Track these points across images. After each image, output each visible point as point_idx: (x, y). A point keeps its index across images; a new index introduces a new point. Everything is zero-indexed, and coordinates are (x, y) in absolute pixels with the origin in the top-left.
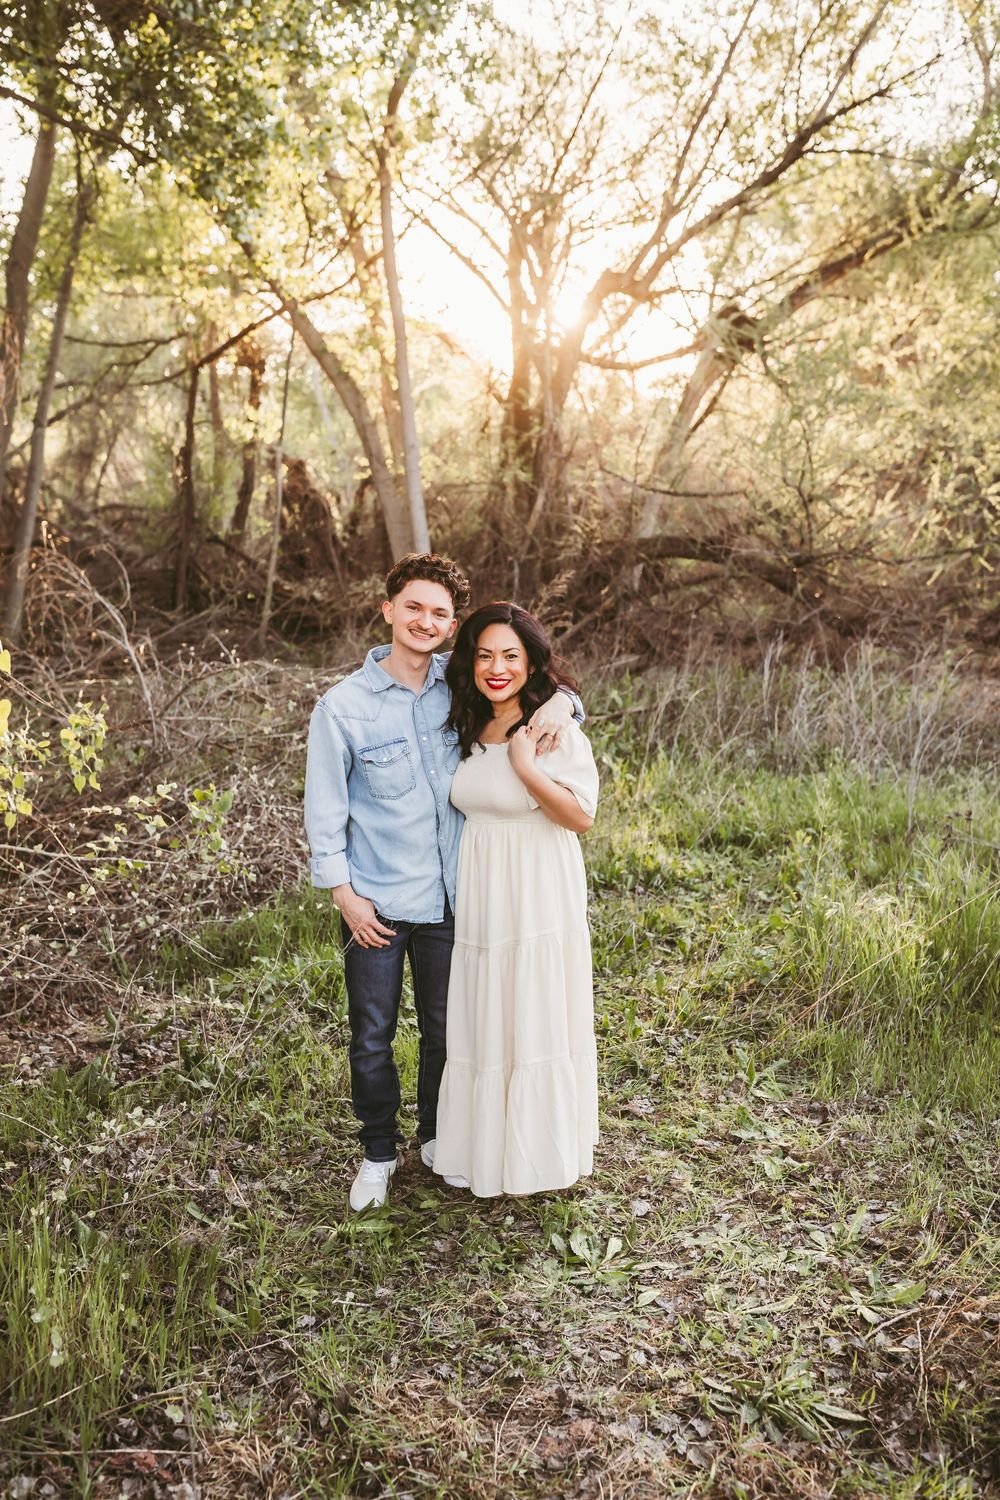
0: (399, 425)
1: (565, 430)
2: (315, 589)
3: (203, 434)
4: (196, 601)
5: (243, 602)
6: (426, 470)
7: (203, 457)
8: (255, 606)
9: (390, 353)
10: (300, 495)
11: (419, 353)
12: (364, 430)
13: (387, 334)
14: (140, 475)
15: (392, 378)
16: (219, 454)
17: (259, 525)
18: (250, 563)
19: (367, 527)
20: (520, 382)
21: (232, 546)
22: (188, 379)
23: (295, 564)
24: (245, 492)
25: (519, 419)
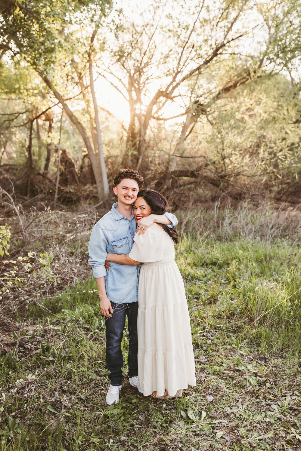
0: (96, 138)
1: (147, 138)
2: (71, 189)
3: (35, 142)
4: (34, 193)
5: (49, 193)
6: (105, 152)
7: (35, 149)
8: (52, 194)
9: (93, 116)
10: (65, 161)
11: (102, 115)
12: (86, 140)
13: (92, 110)
14: (14, 155)
15: (94, 123)
16: (40, 148)
17: (53, 169)
18: (50, 181)
19: (86, 169)
21: (44, 176)
22: (29, 125)
23: (64, 181)
24: (48, 160)
25: (133, 136)
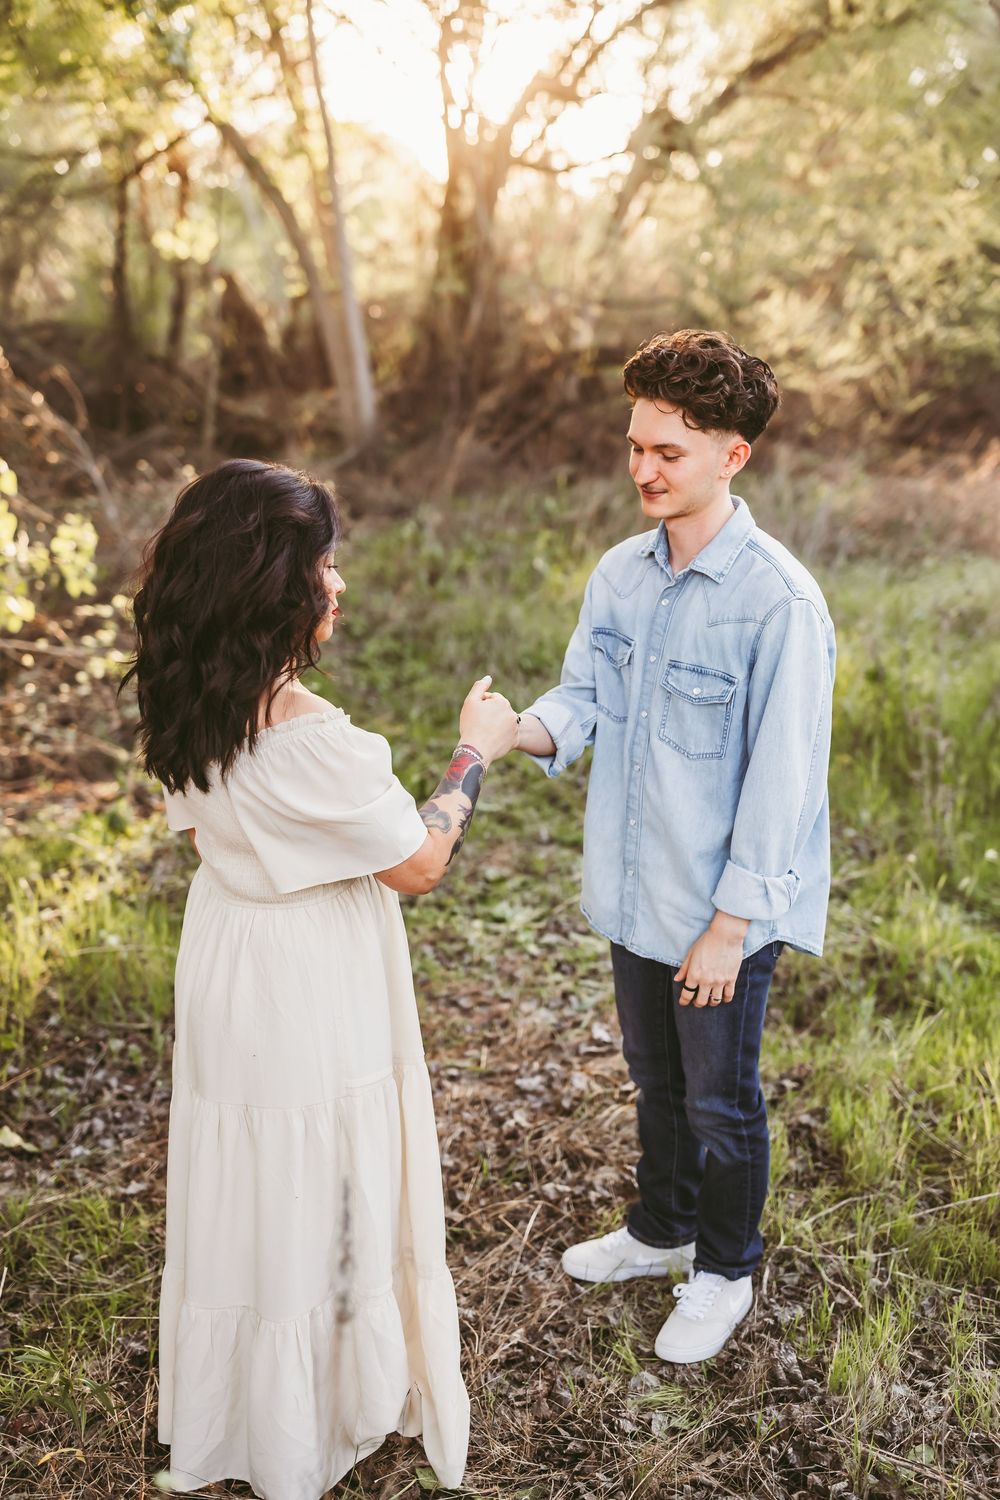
0: (333, 234)
1: (498, 241)
2: (256, 407)
3: (135, 251)
4: (139, 421)
5: (186, 423)
6: (364, 282)
7: (137, 272)
8: (196, 425)
9: (322, 162)
10: (236, 312)
11: (349, 167)
12: (298, 242)
13: (316, 143)
14: (67, 291)
16: (152, 271)
17: (198, 345)
18: (190, 382)
19: (303, 342)
20: (452, 190)
21: (169, 365)
22: (115, 192)
23: (235, 383)
24: (178, 307)
25: (453, 229)
